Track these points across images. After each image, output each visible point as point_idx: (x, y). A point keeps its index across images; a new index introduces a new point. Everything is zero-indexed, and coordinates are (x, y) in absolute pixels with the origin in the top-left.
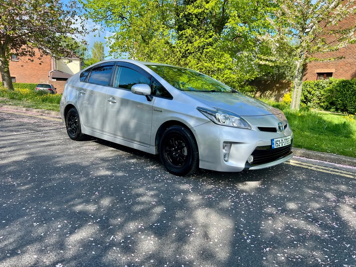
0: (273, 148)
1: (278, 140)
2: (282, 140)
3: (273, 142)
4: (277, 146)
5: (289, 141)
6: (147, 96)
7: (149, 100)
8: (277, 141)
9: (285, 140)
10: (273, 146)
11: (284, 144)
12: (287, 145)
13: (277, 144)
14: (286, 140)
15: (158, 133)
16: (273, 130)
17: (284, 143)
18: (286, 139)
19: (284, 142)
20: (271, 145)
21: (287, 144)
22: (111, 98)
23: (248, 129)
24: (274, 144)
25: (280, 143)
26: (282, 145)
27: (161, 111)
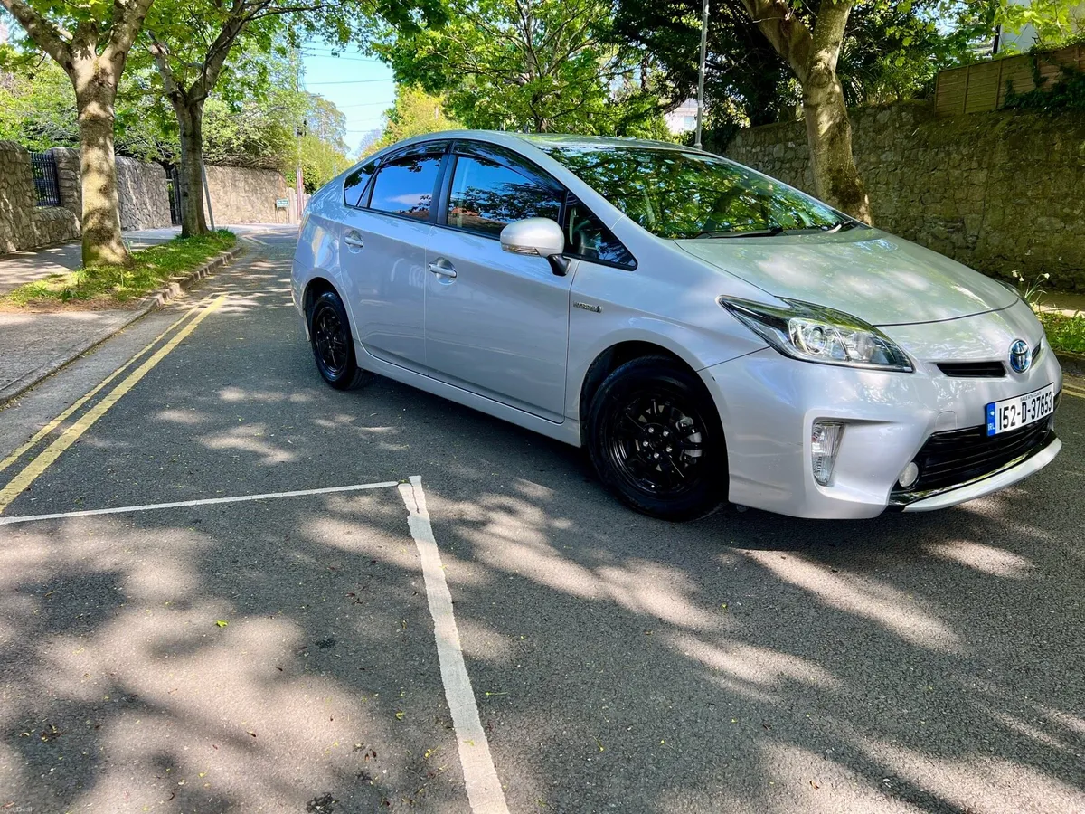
1: (1009, 404)
2: (1024, 404)
3: (992, 413)
4: (1005, 426)
5: (1046, 403)
6: (550, 258)
7: (558, 270)
8: (1006, 409)
9: (1034, 401)
10: (990, 427)
11: (1029, 415)
12: (1041, 417)
13: (1005, 417)
14: (1037, 402)
15: (589, 380)
16: (992, 369)
17: (1032, 413)
18: (1038, 399)
19: (1032, 410)
20: (982, 423)
21: (1042, 413)
22: (440, 263)
23: (904, 371)
24: (993, 421)
25: (1016, 414)
26: (1023, 421)
27: (598, 310)
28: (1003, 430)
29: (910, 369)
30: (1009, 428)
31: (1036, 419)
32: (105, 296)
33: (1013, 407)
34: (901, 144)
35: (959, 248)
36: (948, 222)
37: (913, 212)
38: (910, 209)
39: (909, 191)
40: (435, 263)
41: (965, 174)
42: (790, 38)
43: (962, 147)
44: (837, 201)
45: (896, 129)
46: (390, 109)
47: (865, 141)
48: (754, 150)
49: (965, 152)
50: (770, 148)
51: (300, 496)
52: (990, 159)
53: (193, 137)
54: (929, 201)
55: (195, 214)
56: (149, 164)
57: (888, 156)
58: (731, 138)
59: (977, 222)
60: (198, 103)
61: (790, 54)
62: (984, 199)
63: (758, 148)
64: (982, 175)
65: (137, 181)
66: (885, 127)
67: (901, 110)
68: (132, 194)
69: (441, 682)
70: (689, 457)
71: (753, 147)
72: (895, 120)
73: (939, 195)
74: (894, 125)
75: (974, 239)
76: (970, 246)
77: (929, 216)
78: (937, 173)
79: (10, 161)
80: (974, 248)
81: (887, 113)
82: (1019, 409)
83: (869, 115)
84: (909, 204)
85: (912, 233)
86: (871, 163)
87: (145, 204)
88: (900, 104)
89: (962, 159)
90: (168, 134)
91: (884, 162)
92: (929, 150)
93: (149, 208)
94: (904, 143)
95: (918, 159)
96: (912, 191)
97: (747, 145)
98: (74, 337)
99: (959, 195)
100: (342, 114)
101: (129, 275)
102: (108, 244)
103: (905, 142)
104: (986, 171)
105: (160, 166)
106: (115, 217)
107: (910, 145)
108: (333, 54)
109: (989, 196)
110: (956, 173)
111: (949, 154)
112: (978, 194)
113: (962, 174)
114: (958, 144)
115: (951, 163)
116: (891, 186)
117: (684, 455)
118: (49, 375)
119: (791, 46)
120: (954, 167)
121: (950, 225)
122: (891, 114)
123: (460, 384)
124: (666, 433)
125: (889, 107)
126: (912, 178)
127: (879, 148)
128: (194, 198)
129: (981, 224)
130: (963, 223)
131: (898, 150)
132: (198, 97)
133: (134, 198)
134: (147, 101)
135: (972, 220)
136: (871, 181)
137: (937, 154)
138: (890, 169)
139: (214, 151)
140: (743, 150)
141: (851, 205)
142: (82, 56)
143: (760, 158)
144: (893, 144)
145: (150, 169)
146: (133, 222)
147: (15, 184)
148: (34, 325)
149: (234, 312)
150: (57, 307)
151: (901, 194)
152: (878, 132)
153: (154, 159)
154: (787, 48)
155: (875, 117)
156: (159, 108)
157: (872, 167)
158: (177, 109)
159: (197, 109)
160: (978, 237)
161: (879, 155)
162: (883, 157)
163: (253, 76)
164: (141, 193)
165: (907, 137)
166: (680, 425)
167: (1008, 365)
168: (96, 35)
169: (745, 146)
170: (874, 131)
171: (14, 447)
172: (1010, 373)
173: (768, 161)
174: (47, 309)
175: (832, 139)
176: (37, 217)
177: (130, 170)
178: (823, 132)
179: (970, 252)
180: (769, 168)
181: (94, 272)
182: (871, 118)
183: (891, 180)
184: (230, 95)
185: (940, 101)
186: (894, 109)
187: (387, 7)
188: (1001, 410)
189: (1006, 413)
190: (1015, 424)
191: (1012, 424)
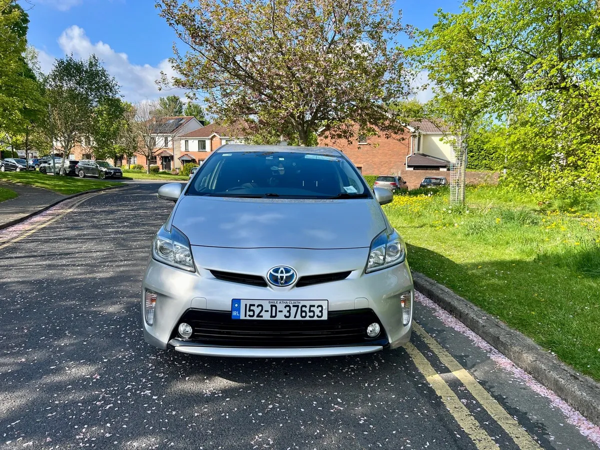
0: (233, 318)
1: (255, 302)
2: (274, 306)
3: (237, 305)
4: (251, 316)
5: (311, 311)
8: (252, 305)
9: (287, 306)
10: (235, 313)
11: (280, 314)
12: (301, 319)
14: (293, 308)
18: (295, 306)
19: (285, 311)
20: (229, 310)
21: (304, 317)
23: (189, 271)
24: (239, 310)
25: (264, 311)
26: (272, 316)
28: (248, 318)
29: (193, 270)
30: (255, 318)
31: (292, 318)
33: (260, 306)
82: (267, 308)
167: (267, 280)
172: (271, 286)
188: (246, 305)
189: (252, 308)
190: (262, 317)
191: (258, 316)
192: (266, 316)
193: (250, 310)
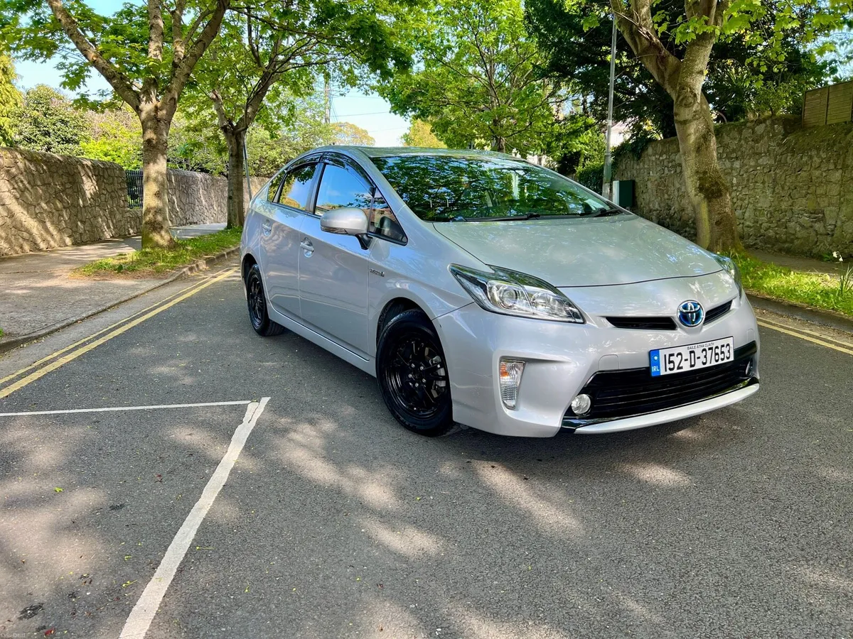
0: (653, 375)
1: (675, 351)
2: (693, 352)
3: (656, 358)
4: (671, 369)
5: (722, 352)
7: (365, 245)
8: (672, 355)
9: (705, 350)
10: (654, 369)
11: (699, 362)
12: (714, 363)
14: (710, 351)
16: (664, 323)
17: (703, 359)
18: (711, 349)
19: (702, 357)
20: (648, 366)
21: (717, 361)
22: (306, 242)
23: (575, 322)
24: (658, 364)
25: (683, 360)
26: (692, 366)
27: (382, 275)
28: (669, 372)
29: (581, 321)
30: (676, 371)
31: (708, 365)
32: (149, 269)
33: (680, 354)
34: (774, 150)
35: (821, 234)
36: (811, 213)
37: (784, 206)
38: (782, 203)
39: (780, 188)
40: (303, 241)
41: (824, 174)
42: (666, 69)
43: (821, 153)
44: (703, 196)
45: (770, 138)
46: (406, 134)
47: (746, 148)
48: (661, 158)
49: (824, 156)
50: (673, 157)
51: (177, 408)
52: (844, 161)
53: (238, 156)
54: (797, 196)
55: (237, 212)
56: (217, 176)
57: (764, 161)
58: (644, 149)
59: (835, 214)
60: (242, 133)
61: (666, 82)
62: (839, 194)
63: (664, 157)
64: (838, 175)
65: (207, 189)
66: (762, 137)
67: (773, 123)
68: (202, 198)
69: (173, 538)
70: (438, 386)
71: (661, 155)
72: (769, 132)
73: (804, 192)
74: (768, 135)
75: (832, 227)
76: (830, 233)
77: (796, 208)
78: (803, 174)
79: (109, 176)
80: (833, 235)
81: (763, 126)
82: (686, 355)
83: (749, 128)
84: (781, 199)
85: (783, 223)
86: (751, 167)
87: (212, 205)
88: (774, 118)
89: (822, 161)
90: (221, 155)
91: (760, 166)
92: (796, 155)
93: (215, 208)
94: (776, 150)
95: (787, 163)
96: (783, 188)
97: (656, 154)
98: (110, 296)
99: (820, 191)
100: (372, 138)
101: (171, 254)
102: (159, 232)
103: (777, 148)
104: (840, 171)
105: (225, 178)
106: (165, 213)
107: (781, 151)
108: (342, 95)
109: (844, 191)
110: (817, 173)
111: (811, 157)
112: (835, 190)
113: (822, 174)
114: (818, 150)
115: (813, 165)
116: (767, 184)
117: (436, 385)
118: (76, 322)
119: (666, 76)
120: (816, 169)
121: (813, 216)
122: (767, 126)
123: (322, 333)
124: (422, 368)
125: (764, 121)
126: (783, 178)
127: (757, 154)
128: (236, 200)
129: (838, 214)
130: (824, 214)
131: (772, 155)
132: (241, 129)
133: (203, 201)
134: (208, 132)
135: (830, 212)
136: (750, 181)
137: (802, 158)
138: (766, 171)
139: (265, 167)
140: (654, 158)
141: (714, 200)
142: (146, 101)
143: (665, 164)
144: (768, 151)
145: (218, 180)
146: (202, 218)
147: (112, 191)
148: (90, 288)
149: (233, 281)
150: (112, 277)
151: (774, 191)
152: (756, 141)
153: (221, 173)
154: (663, 77)
155: (753, 130)
156: (216, 137)
157: (751, 169)
158: (227, 137)
159: (240, 137)
160: (836, 226)
161: (757, 160)
162: (760, 161)
163: (285, 112)
164: (210, 197)
165: (779, 145)
166: (432, 362)
167: (677, 321)
168: (157, 87)
169: (654, 155)
170: (753, 141)
171: (20, 368)
172: (680, 327)
173: (672, 166)
174: (105, 278)
175: (699, 148)
176: (128, 214)
177: (201, 181)
178: (691, 141)
179: (829, 238)
180: (672, 172)
181: (147, 253)
182: (750, 130)
183: (766, 180)
184: (270, 126)
185: (807, 115)
186: (768, 122)
187: (371, 58)
188: (665, 356)
189: (672, 358)
190: (682, 368)
191: (679, 368)
192: (686, 367)
193: (670, 362)
